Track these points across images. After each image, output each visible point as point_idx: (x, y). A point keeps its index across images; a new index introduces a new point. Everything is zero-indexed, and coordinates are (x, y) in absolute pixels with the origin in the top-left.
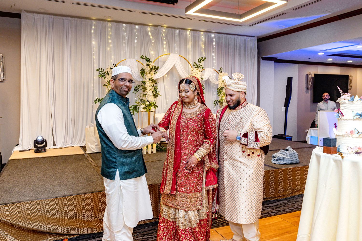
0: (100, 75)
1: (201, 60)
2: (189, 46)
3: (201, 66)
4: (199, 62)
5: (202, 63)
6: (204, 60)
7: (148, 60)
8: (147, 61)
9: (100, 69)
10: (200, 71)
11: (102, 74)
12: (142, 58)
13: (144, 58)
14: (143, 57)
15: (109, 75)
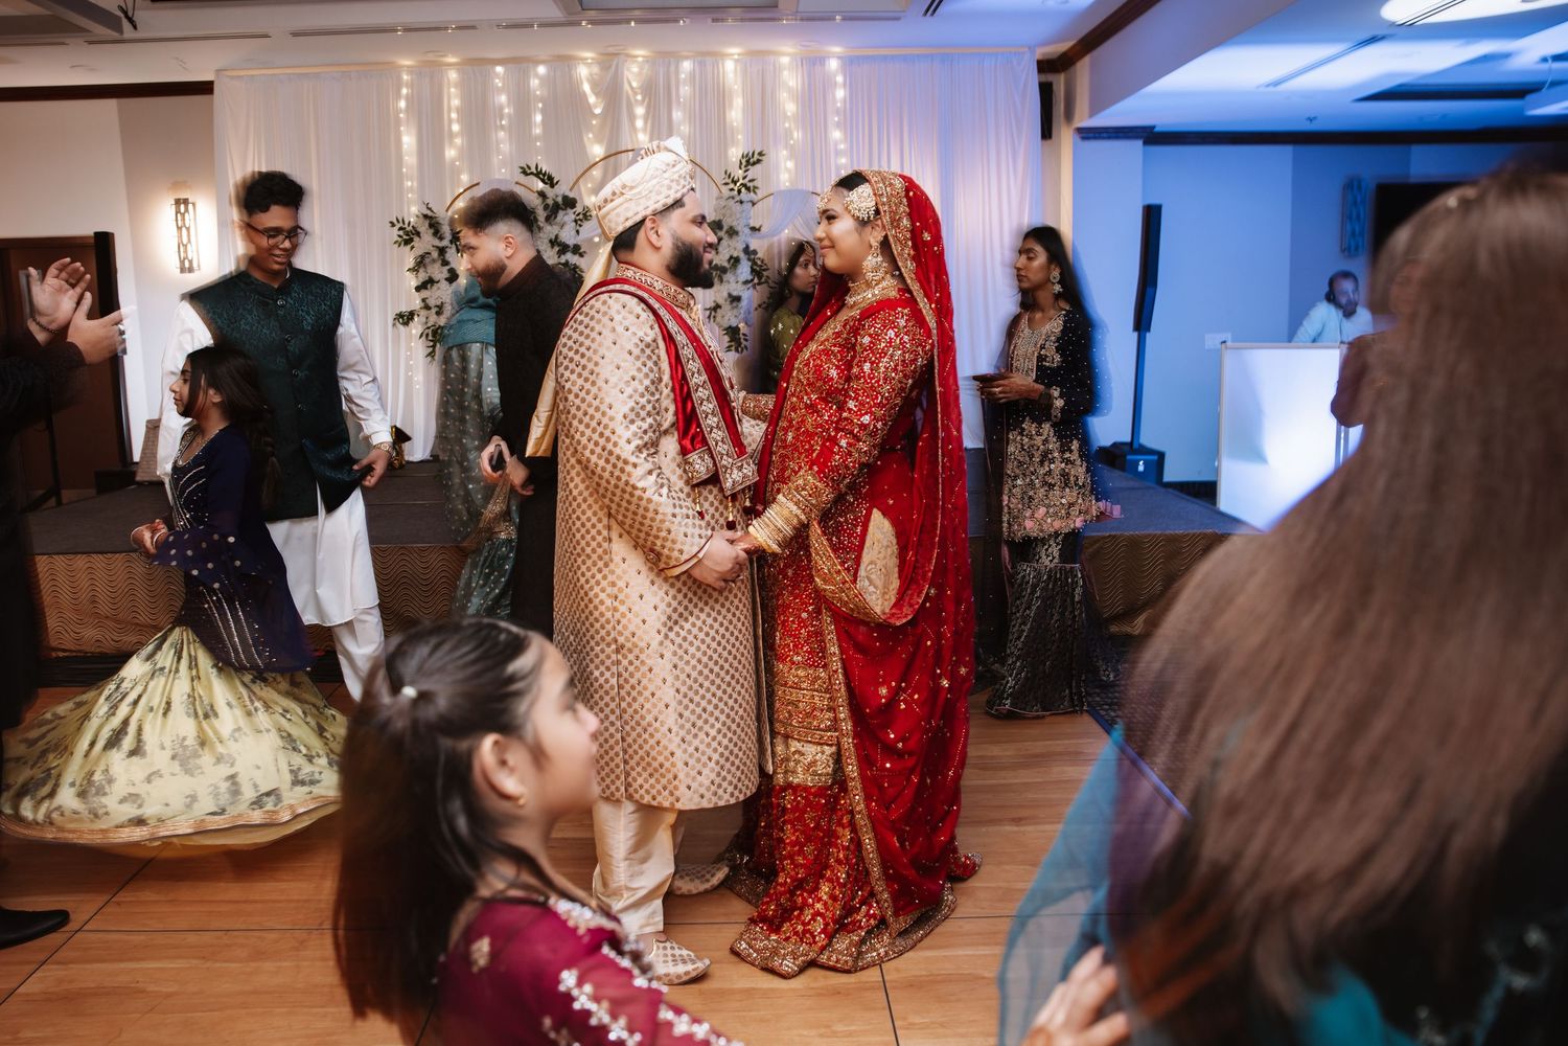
0: (400, 239)
1: (748, 161)
2: (733, 113)
3: (748, 185)
4: (744, 169)
5: (754, 172)
6: (759, 161)
7: (550, 181)
8: (543, 181)
9: (398, 221)
10: (741, 202)
11: (405, 237)
12: (524, 173)
13: (532, 173)
14: (529, 172)
15: (420, 237)
